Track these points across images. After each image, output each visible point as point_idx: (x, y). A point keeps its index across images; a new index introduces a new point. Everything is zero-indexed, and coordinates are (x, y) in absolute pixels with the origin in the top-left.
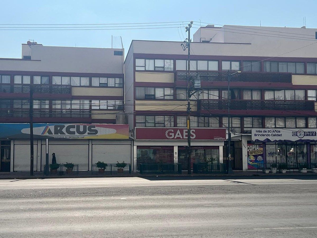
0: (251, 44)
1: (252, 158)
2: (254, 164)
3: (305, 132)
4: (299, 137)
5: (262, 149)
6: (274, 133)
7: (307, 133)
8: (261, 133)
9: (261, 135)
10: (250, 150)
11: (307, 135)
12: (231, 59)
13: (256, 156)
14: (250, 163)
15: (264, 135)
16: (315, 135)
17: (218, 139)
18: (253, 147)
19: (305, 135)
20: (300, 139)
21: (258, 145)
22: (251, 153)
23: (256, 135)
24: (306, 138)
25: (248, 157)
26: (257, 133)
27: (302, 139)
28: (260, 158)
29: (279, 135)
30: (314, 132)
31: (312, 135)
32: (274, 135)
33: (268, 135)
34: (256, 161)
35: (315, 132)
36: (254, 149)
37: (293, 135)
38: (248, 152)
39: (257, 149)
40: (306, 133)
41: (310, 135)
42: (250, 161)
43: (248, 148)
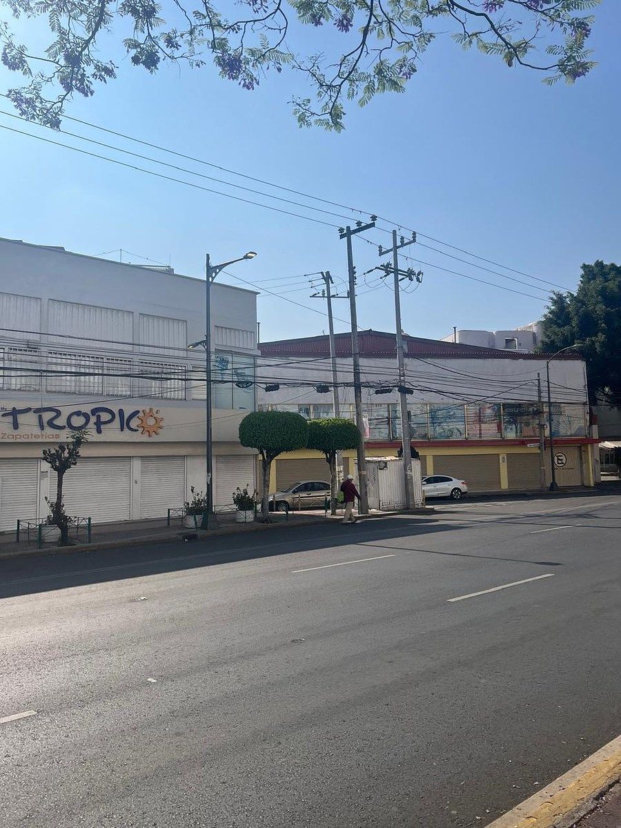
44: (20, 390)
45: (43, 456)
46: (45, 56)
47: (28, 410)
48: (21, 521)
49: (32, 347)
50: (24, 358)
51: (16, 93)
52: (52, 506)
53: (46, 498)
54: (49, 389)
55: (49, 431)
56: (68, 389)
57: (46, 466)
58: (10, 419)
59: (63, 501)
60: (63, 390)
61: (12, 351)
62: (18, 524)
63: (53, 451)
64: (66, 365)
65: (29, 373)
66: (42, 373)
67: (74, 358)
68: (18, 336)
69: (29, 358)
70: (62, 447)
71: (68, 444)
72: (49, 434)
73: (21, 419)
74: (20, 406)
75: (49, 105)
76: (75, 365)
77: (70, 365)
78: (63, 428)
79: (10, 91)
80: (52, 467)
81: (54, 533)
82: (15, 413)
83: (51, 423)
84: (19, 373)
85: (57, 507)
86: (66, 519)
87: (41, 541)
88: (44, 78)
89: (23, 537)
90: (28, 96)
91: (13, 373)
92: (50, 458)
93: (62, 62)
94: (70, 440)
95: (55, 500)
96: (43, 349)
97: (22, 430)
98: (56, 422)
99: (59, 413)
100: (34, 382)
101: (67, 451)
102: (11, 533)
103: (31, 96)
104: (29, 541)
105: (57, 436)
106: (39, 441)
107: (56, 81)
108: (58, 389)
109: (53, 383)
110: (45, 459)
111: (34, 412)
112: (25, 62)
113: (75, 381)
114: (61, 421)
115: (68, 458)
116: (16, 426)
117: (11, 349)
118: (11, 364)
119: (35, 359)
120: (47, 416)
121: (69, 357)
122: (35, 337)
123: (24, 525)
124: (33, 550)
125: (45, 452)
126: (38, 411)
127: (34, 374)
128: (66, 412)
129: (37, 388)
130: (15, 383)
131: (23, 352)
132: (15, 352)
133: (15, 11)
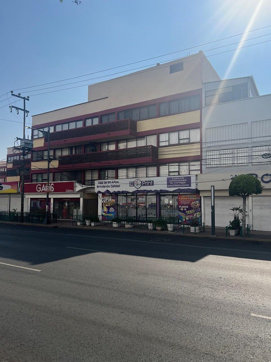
0: (108, 97)
1: (106, 209)
2: (107, 215)
4: (136, 188)
5: (114, 200)
6: (113, 184)
8: (102, 185)
9: (102, 187)
10: (104, 202)
11: (144, 185)
12: (92, 116)
13: (108, 208)
14: (104, 214)
15: (104, 187)
16: (153, 185)
17: (69, 191)
18: (106, 198)
19: (142, 185)
20: (137, 189)
21: (110, 197)
22: (105, 204)
23: (98, 187)
24: (143, 188)
25: (102, 208)
26: (99, 185)
27: (139, 189)
28: (112, 210)
29: (118, 186)
30: (151, 181)
31: (150, 185)
32: (113, 186)
33: (108, 186)
34: (108, 212)
35: (153, 181)
36: (107, 200)
37: (130, 186)
38: (102, 203)
39: (110, 201)
40: (144, 182)
41: (147, 185)
42: (104, 212)
43: (103, 200)
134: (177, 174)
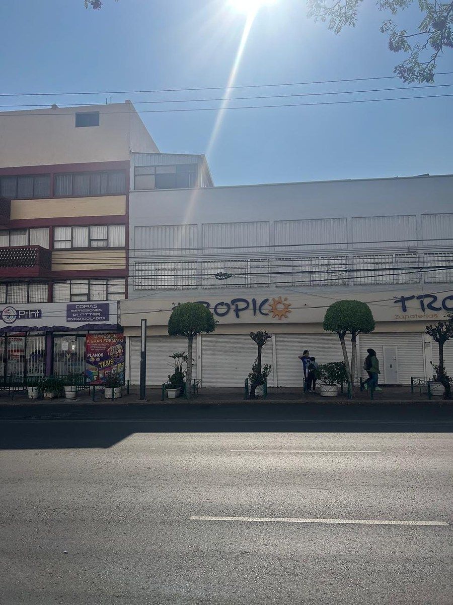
3: (17, 311)
4: (6, 323)
7: (23, 313)
11: (23, 317)
16: (40, 316)
19: (17, 318)
20: (8, 325)
24: (20, 323)
27: (12, 325)
30: (36, 311)
31: (33, 317)
35: (40, 311)
40: (21, 313)
41: (28, 318)
44: (405, 283)
45: (426, 331)
46: (419, 31)
47: (413, 297)
48: (415, 378)
49: (412, 251)
50: (406, 260)
51: (400, 67)
52: (436, 368)
53: (431, 362)
54: (427, 280)
55: (429, 312)
56: (441, 280)
57: (428, 338)
58: (400, 304)
59: (445, 365)
60: (437, 280)
61: (398, 256)
62: (412, 380)
63: (434, 327)
64: (438, 261)
65: (411, 271)
66: (421, 269)
67: (444, 255)
68: (401, 244)
69: (410, 260)
70: (441, 323)
71: (445, 321)
72: (429, 314)
73: (408, 304)
74: (407, 295)
75: (424, 66)
76: (445, 261)
77: (441, 261)
78: (440, 309)
79: (396, 68)
80: (434, 339)
81: (439, 389)
82: (403, 300)
83: (430, 306)
84: (404, 271)
85: (440, 369)
86: (448, 379)
87: (429, 394)
88: (420, 48)
89: (415, 390)
90: (408, 66)
91: (400, 272)
92: (431, 332)
93: (432, 30)
94: (448, 318)
95: (438, 364)
96: (420, 252)
97: (410, 312)
98: (434, 305)
99: (435, 299)
100: (415, 276)
101: (444, 327)
102: (407, 386)
103: (411, 65)
104: (421, 394)
105: (436, 316)
106: (422, 319)
107: (429, 45)
108: (433, 280)
109: (429, 276)
110: (428, 333)
111: (418, 298)
112: (405, 41)
113: (446, 273)
114: (438, 304)
115: (446, 332)
116: (404, 309)
117: (397, 255)
118: (398, 265)
119: (414, 259)
120: (427, 301)
121: (440, 255)
122: (412, 244)
123: (416, 381)
124: (425, 399)
125: (428, 328)
126: (419, 297)
127: (415, 270)
128: (441, 298)
129: (418, 280)
130: (402, 278)
131: (406, 256)
132: (400, 256)
133: (393, 10)
134: (85, 298)
